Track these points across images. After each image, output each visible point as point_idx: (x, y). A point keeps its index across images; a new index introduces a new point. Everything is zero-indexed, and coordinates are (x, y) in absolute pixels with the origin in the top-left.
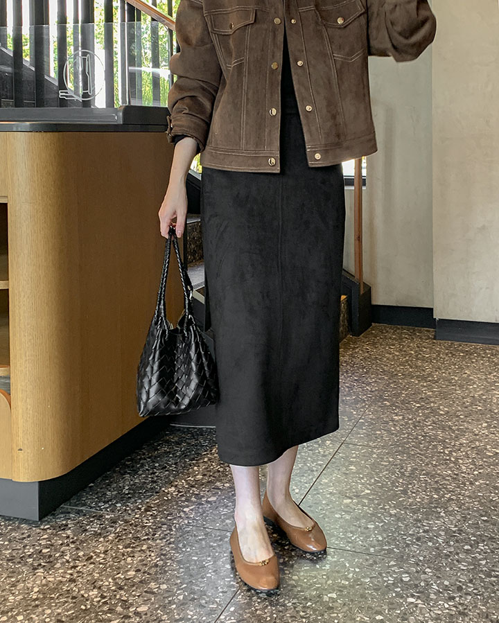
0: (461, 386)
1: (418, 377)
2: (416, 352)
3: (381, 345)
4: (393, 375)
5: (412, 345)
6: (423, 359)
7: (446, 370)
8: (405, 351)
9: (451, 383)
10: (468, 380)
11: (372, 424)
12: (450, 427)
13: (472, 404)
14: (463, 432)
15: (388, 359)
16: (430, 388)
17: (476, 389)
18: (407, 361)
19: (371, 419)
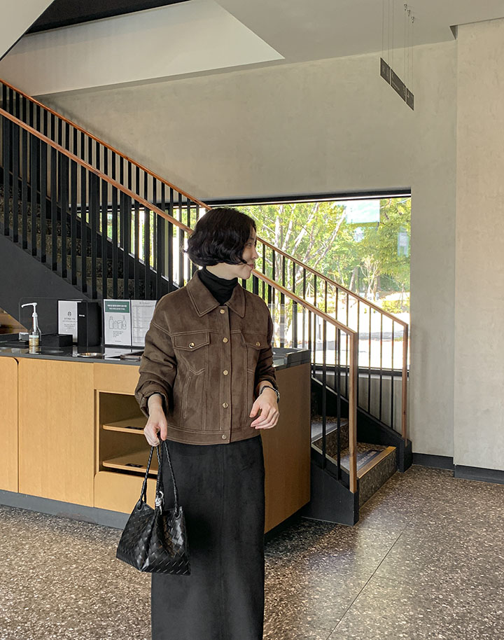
0: (470, 508)
1: (443, 500)
2: (442, 485)
4: (428, 498)
5: (439, 481)
6: (447, 489)
7: (461, 497)
9: (464, 505)
10: (475, 504)
11: (418, 525)
12: (464, 530)
13: (477, 518)
16: (451, 508)
17: (480, 509)
18: (436, 490)
19: (416, 522)
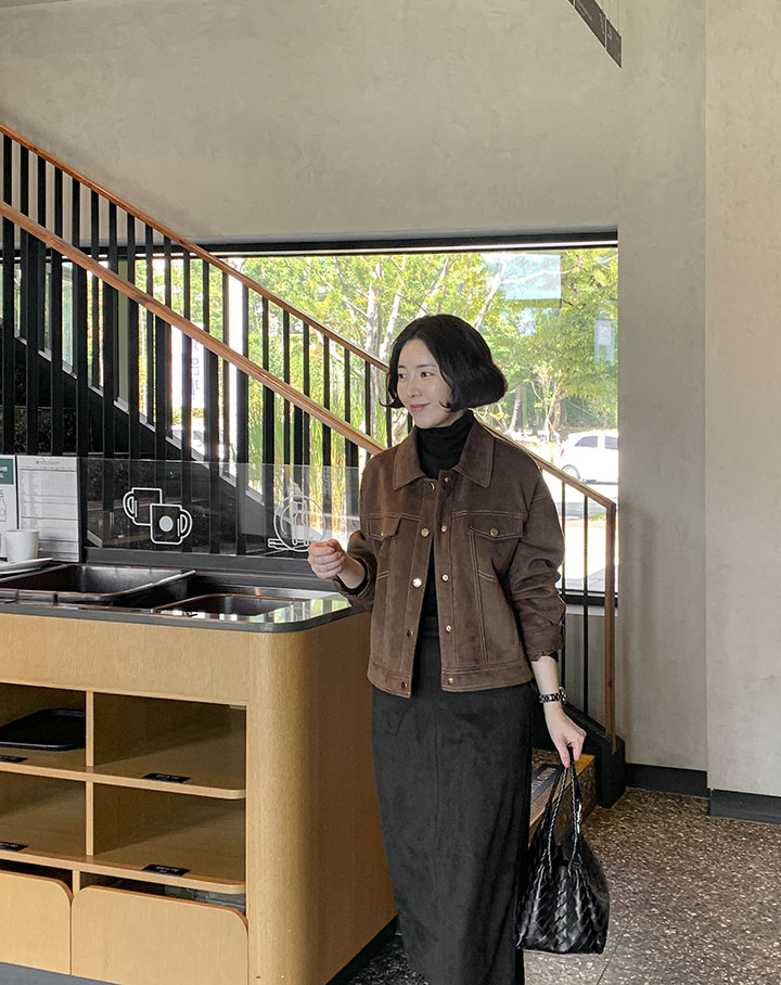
0: (746, 888)
1: (691, 872)
2: (686, 834)
3: (641, 822)
4: (660, 870)
6: (696, 846)
7: (726, 863)
8: (672, 833)
9: (732, 882)
10: (754, 879)
11: (640, 940)
12: (734, 947)
13: (759, 914)
14: (750, 953)
15: (651, 844)
16: (706, 889)
17: (765, 893)
18: (675, 848)
19: (638, 933)
